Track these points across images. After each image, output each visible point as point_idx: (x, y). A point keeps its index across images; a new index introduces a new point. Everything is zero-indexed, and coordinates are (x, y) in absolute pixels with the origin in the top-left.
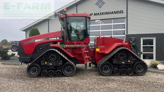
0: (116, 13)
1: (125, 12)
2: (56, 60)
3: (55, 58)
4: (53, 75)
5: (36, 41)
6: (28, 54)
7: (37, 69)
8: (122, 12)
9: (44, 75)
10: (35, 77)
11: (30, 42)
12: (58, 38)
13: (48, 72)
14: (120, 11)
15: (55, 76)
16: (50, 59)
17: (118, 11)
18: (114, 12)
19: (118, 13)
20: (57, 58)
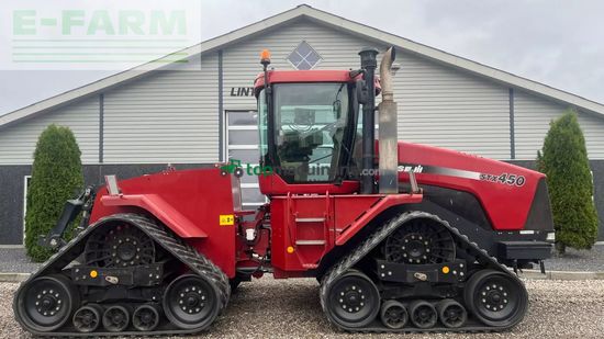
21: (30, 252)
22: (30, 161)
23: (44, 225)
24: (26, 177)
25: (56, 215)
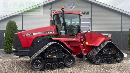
0: (83, 14)
1: (90, 14)
2: (57, 53)
3: (56, 51)
4: (57, 67)
5: (34, 34)
6: (28, 47)
7: (40, 62)
8: (88, 13)
9: (48, 68)
10: (40, 70)
11: (28, 35)
12: (54, 32)
13: (52, 65)
14: (87, 13)
15: (58, 68)
16: (52, 51)
17: (85, 13)
18: (82, 13)
19: (85, 14)
20: (57, 50)
21: (5, 51)
22: (5, 29)
23: (8, 44)
24: (5, 33)
25: (11, 42)
